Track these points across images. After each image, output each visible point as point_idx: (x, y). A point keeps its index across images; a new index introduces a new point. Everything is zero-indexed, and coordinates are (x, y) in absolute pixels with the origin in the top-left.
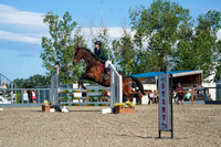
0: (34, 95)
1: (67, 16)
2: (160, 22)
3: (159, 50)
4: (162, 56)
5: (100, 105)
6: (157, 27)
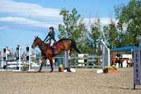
0: (54, 61)
1: (74, 11)
2: (134, 14)
3: (134, 32)
4: (136, 36)
5: (95, 68)
6: (132, 17)
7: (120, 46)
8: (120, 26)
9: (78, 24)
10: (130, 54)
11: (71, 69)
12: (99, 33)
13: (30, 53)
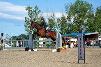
0: (21, 43)
1: (36, 7)
2: (79, 10)
3: (78, 23)
4: (80, 26)
5: (51, 48)
6: (78, 12)
7: (69, 33)
8: (69, 18)
9: (39, 17)
10: (76, 38)
11: (34, 49)
12: (54, 24)
13: (4, 38)
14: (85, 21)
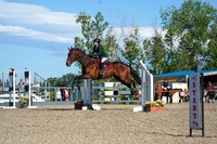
0: (67, 93)
1: (99, 17)
2: (189, 21)
3: (190, 49)
4: (192, 55)
5: (131, 103)
6: (188, 26)
7: (169, 71)
8: (169, 39)
10: (184, 82)
11: (94, 106)
12: (136, 51)
13: (30, 81)
14: (205, 47)
